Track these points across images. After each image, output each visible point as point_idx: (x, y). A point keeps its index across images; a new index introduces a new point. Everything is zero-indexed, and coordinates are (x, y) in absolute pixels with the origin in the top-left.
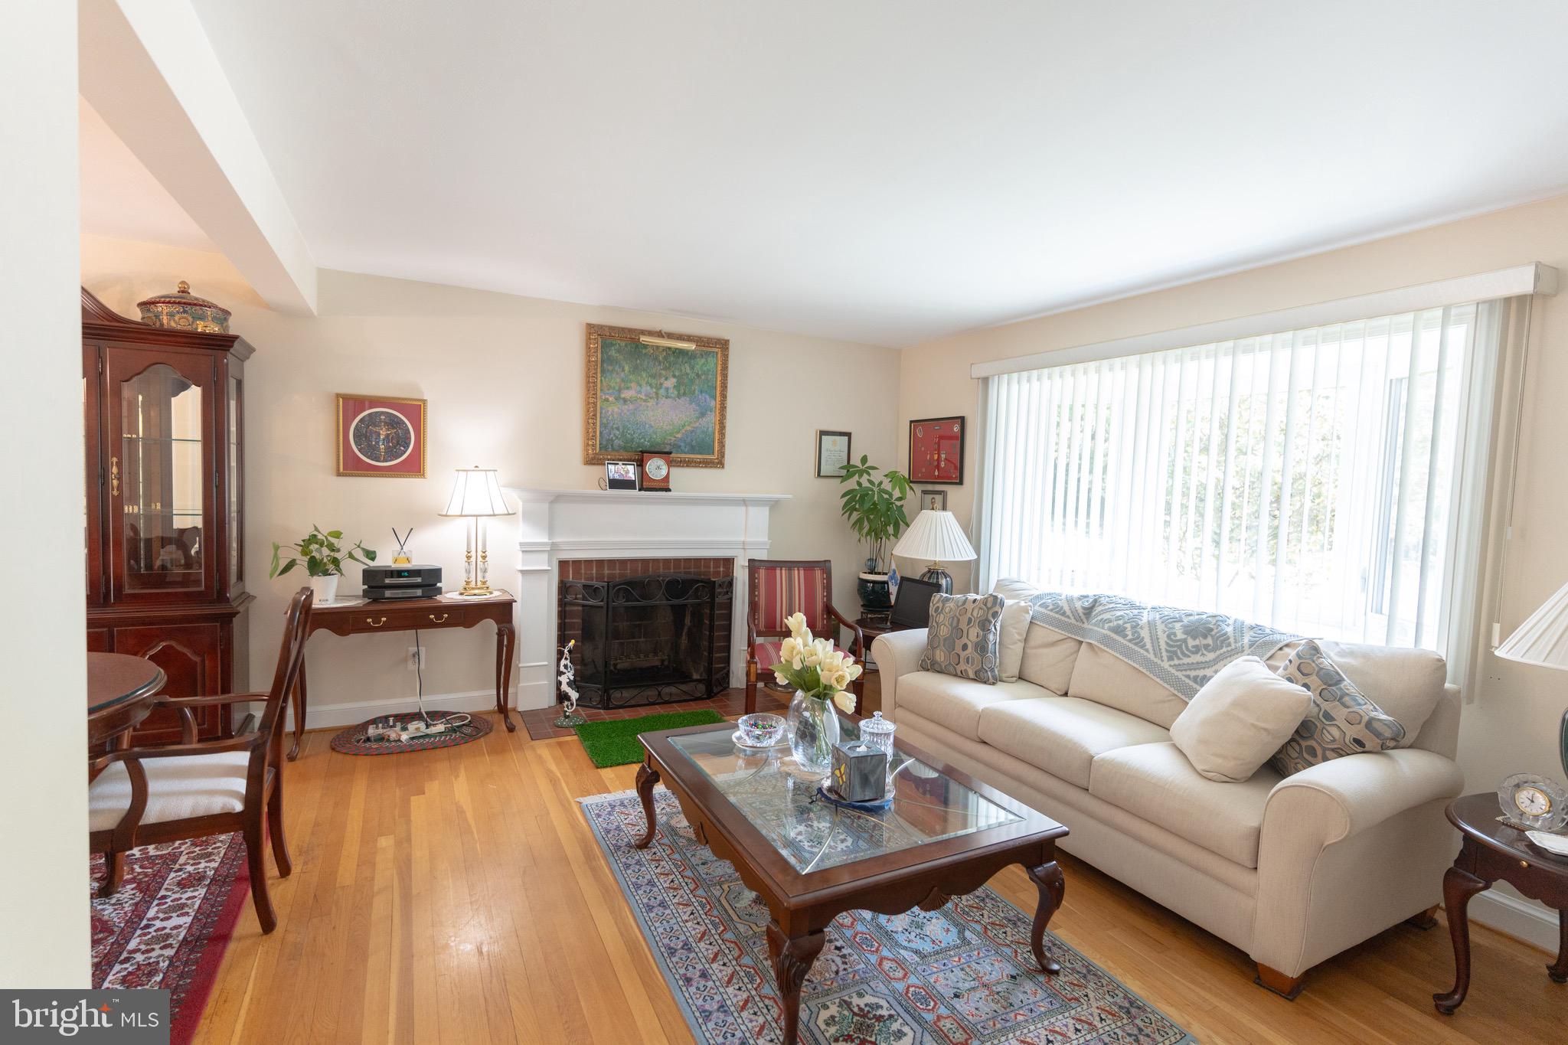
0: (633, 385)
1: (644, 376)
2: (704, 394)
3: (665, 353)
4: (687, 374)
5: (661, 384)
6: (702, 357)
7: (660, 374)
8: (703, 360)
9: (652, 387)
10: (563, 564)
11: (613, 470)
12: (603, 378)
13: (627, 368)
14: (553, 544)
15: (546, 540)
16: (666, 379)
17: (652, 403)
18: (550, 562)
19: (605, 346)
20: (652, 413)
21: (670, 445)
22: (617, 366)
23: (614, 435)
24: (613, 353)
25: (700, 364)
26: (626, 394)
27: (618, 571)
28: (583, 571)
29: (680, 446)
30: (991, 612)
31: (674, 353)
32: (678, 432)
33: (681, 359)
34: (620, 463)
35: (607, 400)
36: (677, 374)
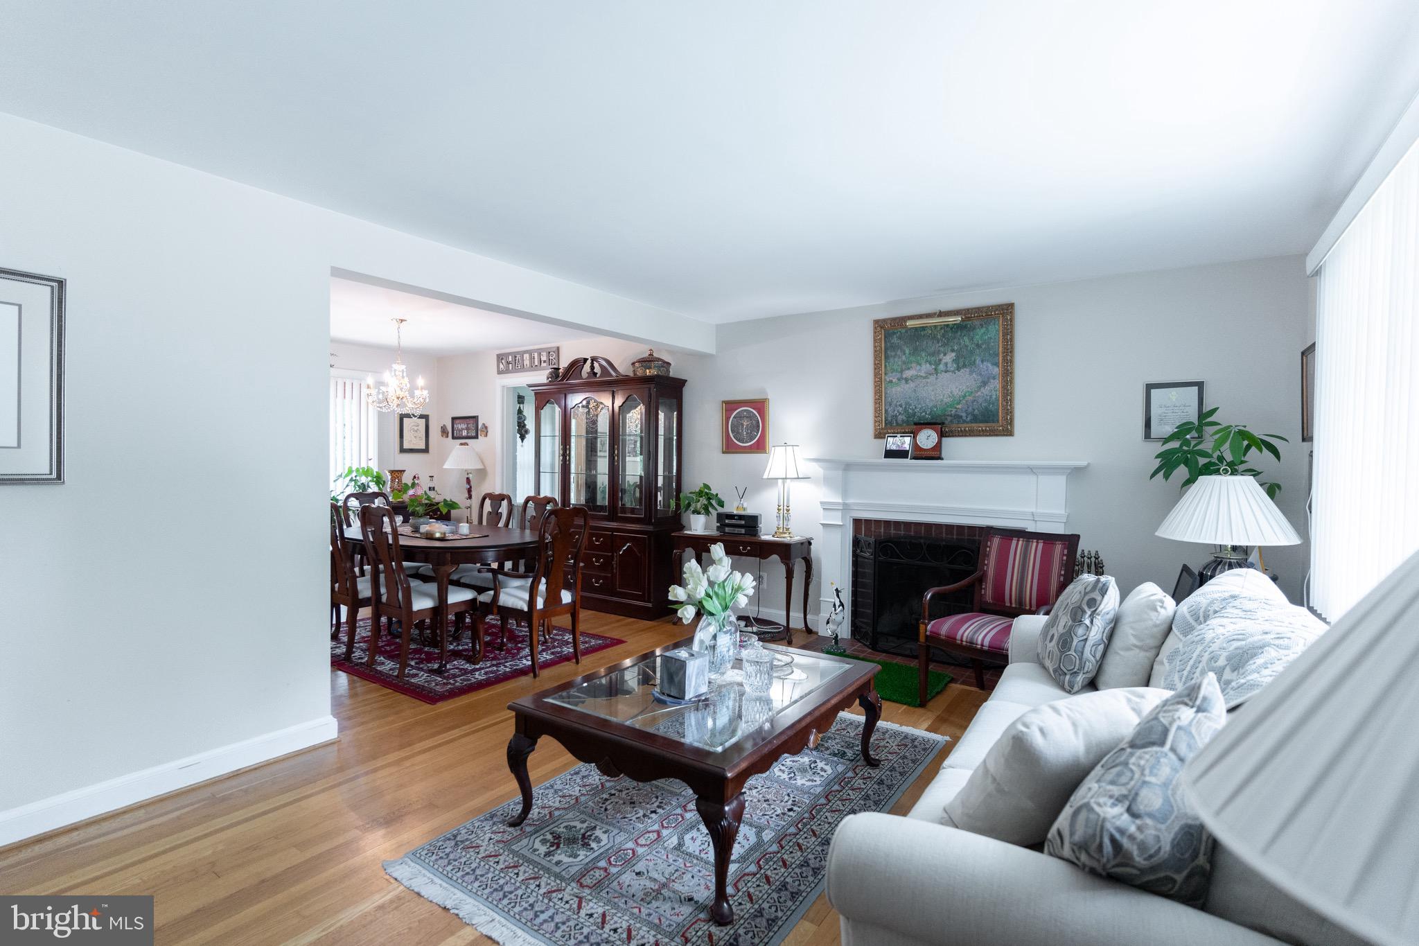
0: (914, 365)
1: (923, 355)
2: (985, 363)
3: (943, 331)
4: (967, 346)
5: (940, 360)
6: (982, 327)
7: (939, 351)
8: (983, 330)
9: (930, 364)
10: (857, 522)
11: (891, 442)
12: (887, 364)
13: (907, 352)
14: (845, 504)
15: (840, 501)
16: (945, 355)
17: (932, 378)
18: (843, 518)
19: (888, 336)
20: (931, 388)
21: (951, 416)
22: (899, 351)
23: (898, 411)
24: (895, 340)
25: (980, 334)
26: (908, 374)
27: (903, 532)
28: (873, 529)
29: (961, 417)
30: (1087, 598)
31: (951, 329)
32: (958, 404)
33: (959, 333)
34: (899, 435)
35: (891, 382)
36: (956, 348)
